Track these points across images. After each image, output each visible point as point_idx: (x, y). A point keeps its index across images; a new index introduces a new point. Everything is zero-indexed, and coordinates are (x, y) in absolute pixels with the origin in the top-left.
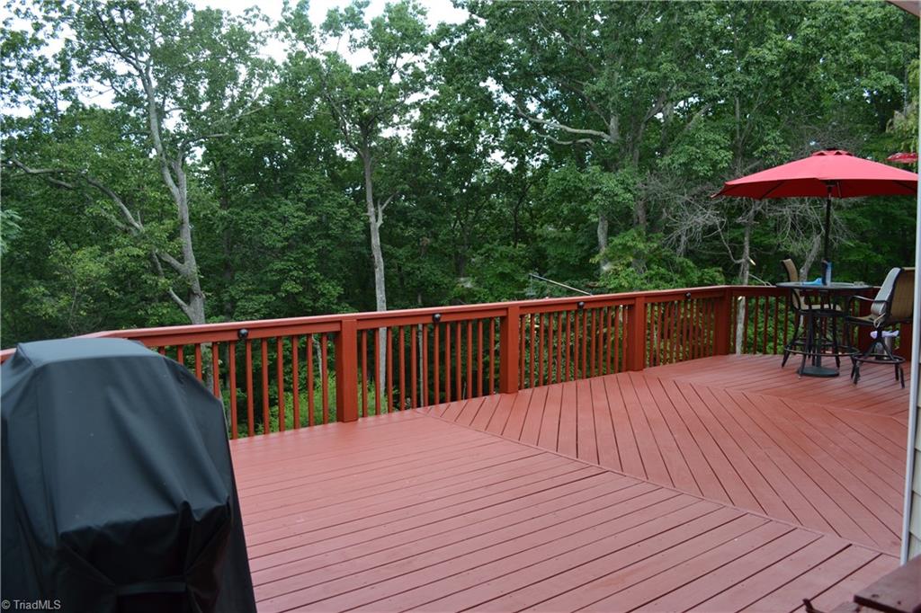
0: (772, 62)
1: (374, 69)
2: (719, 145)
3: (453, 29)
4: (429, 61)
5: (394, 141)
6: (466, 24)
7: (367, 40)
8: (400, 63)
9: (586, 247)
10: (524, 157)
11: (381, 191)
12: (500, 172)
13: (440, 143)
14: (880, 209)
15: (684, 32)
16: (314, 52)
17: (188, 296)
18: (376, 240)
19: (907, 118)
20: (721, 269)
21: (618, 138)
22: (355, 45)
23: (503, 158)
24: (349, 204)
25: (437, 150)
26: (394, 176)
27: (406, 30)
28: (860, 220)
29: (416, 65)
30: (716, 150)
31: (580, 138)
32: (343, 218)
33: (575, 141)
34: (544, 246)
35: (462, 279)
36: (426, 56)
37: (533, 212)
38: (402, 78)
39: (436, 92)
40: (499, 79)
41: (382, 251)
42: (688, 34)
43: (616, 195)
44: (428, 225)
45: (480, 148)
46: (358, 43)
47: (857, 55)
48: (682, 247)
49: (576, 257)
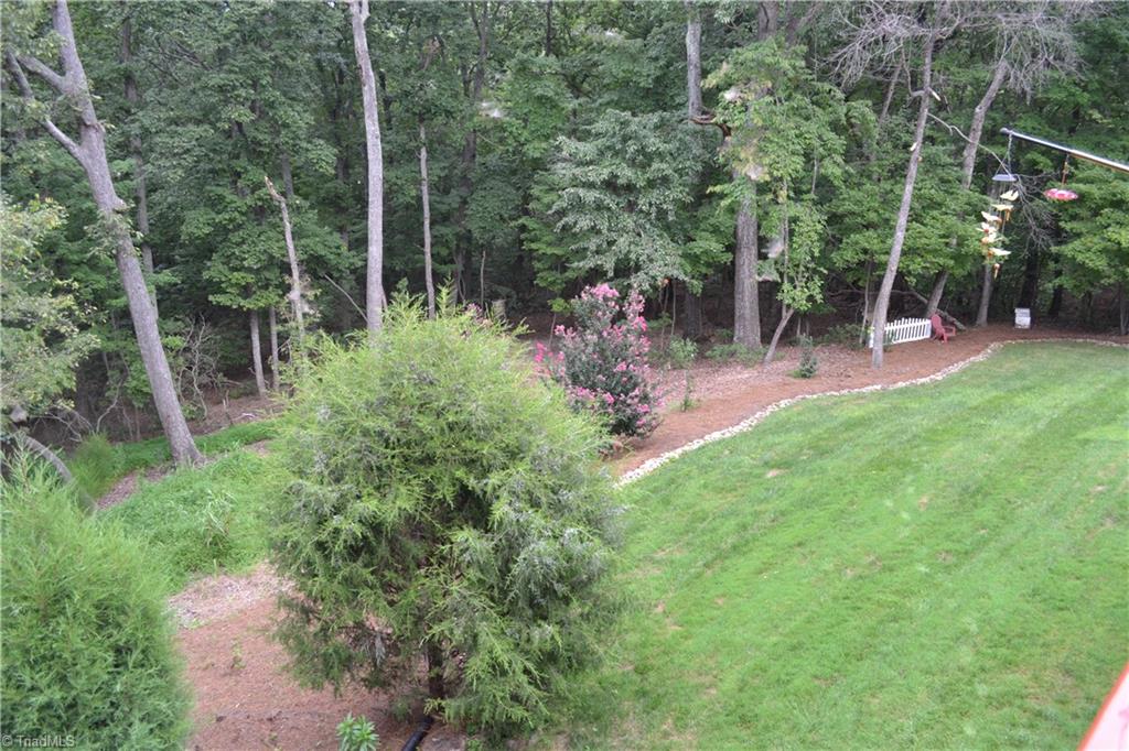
9: (662, 63)
17: (76, 128)
18: (361, 43)
35: (484, 105)
37: (568, 8)
41: (371, 58)
49: (648, 76)
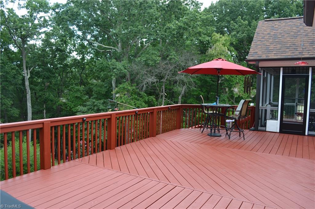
0: (174, 29)
1: (28, 17)
2: (156, 55)
3: (61, 5)
4: (50, 16)
5: (34, 46)
6: (67, 4)
7: (26, 5)
8: (39, 16)
9: (107, 88)
10: (84, 55)
11: (29, 64)
12: (76, 60)
13: (53, 48)
14: (203, 78)
15: (146, 16)
16: (3, 7)
18: (27, 83)
19: (213, 50)
20: (154, 96)
21: (121, 50)
22: (20, 7)
23: (76, 55)
24: (16, 69)
25: (52, 50)
26: (35, 59)
27: (42, 3)
28: (197, 81)
29: (45, 17)
30: (155, 57)
31: (107, 49)
32: (14, 74)
33: (105, 50)
34: (92, 87)
35: (61, 98)
36: (49, 14)
37: (87, 75)
38: (39, 21)
39: (52, 28)
40: (78, 26)
41: (30, 87)
42: (147, 17)
43: (122, 70)
44: (48, 78)
45: (68, 50)
46: (22, 6)
47: (199, 29)
48: (144, 89)
49: (104, 91)
